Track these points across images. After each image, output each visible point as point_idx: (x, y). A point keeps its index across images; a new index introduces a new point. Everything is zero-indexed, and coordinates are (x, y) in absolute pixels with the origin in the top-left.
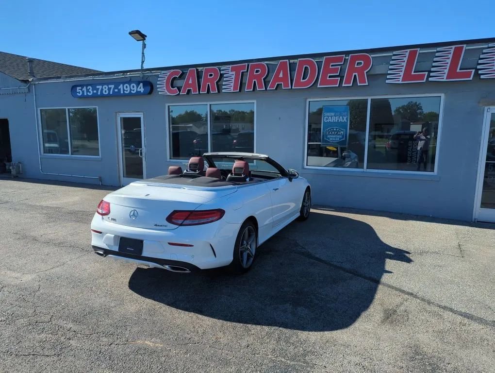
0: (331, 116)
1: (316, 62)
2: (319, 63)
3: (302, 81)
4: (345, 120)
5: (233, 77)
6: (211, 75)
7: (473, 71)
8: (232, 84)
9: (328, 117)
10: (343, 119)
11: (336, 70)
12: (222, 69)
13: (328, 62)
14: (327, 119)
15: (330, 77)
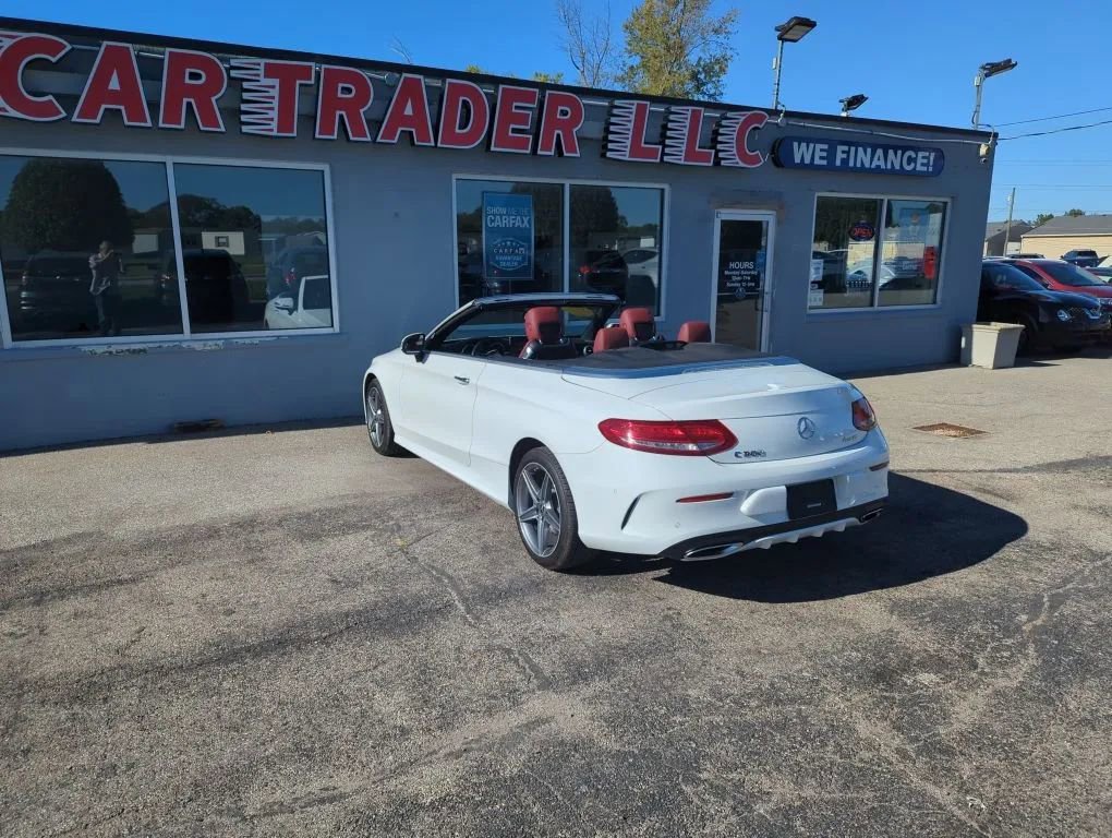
0: (501, 216)
1: (486, 94)
2: (492, 98)
3: (457, 131)
4: (526, 222)
5: (275, 93)
6: (194, 76)
7: (713, 151)
8: (274, 114)
9: (495, 215)
10: (523, 222)
11: (522, 119)
12: (234, 62)
13: (509, 97)
14: (492, 221)
15: (514, 131)
